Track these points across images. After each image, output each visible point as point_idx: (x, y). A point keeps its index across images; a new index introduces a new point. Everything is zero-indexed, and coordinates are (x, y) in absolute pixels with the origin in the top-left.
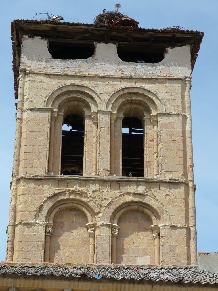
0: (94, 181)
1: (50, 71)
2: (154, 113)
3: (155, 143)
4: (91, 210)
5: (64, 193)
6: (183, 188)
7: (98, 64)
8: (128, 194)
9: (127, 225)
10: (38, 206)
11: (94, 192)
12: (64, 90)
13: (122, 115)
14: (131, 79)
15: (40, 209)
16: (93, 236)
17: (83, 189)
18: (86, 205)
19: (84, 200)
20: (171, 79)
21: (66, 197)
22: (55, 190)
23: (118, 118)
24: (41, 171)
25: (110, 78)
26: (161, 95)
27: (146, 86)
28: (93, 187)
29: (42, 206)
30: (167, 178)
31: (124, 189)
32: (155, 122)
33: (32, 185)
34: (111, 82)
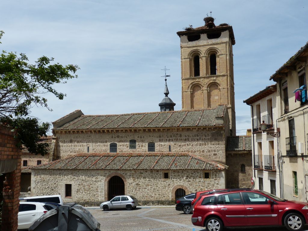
0: (202, 78)
1: (188, 46)
2: (218, 54)
3: (219, 63)
4: (202, 86)
5: (194, 82)
6: (226, 76)
7: (201, 41)
8: (211, 80)
9: (212, 88)
10: (188, 86)
11: (202, 81)
12: (193, 51)
13: (209, 56)
14: (211, 45)
15: (189, 87)
16: (203, 92)
17: (199, 80)
18: (200, 84)
19: (200, 83)
20: (223, 43)
21: (195, 83)
22: (192, 81)
23: (208, 57)
24: (188, 76)
25: (205, 45)
26: (220, 49)
27: (215, 46)
30: (222, 74)
32: (218, 57)
33: (186, 81)
34: (205, 47)
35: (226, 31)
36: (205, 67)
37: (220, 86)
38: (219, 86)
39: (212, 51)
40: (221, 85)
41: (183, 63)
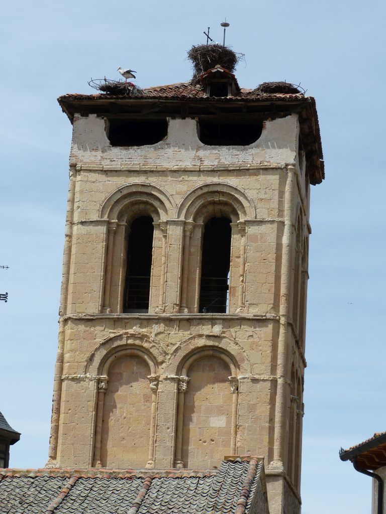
0: (158, 320)
1: (107, 165)
2: (242, 220)
3: (241, 260)
4: (154, 358)
5: (119, 337)
6: (271, 326)
7: (170, 151)
8: (201, 336)
9: (198, 375)
10: (88, 355)
11: (157, 335)
12: (125, 192)
13: (201, 222)
14: (213, 172)
15: (91, 358)
16: (155, 391)
17: (144, 331)
18: (147, 351)
19: (146, 345)
20: (266, 170)
21: (124, 342)
22: (110, 333)
23: (195, 227)
24: (93, 308)
25: (186, 171)
26: (250, 194)
27: (232, 181)
28: (157, 328)
29: (93, 356)
30: (251, 313)
31: (196, 330)
32: (243, 232)
33: (82, 327)
34: (186, 178)
35: (285, 116)
36: (177, 272)
37: (237, 366)
38: (232, 366)
39: (214, 203)
40: (245, 365)
41: (74, 240)
